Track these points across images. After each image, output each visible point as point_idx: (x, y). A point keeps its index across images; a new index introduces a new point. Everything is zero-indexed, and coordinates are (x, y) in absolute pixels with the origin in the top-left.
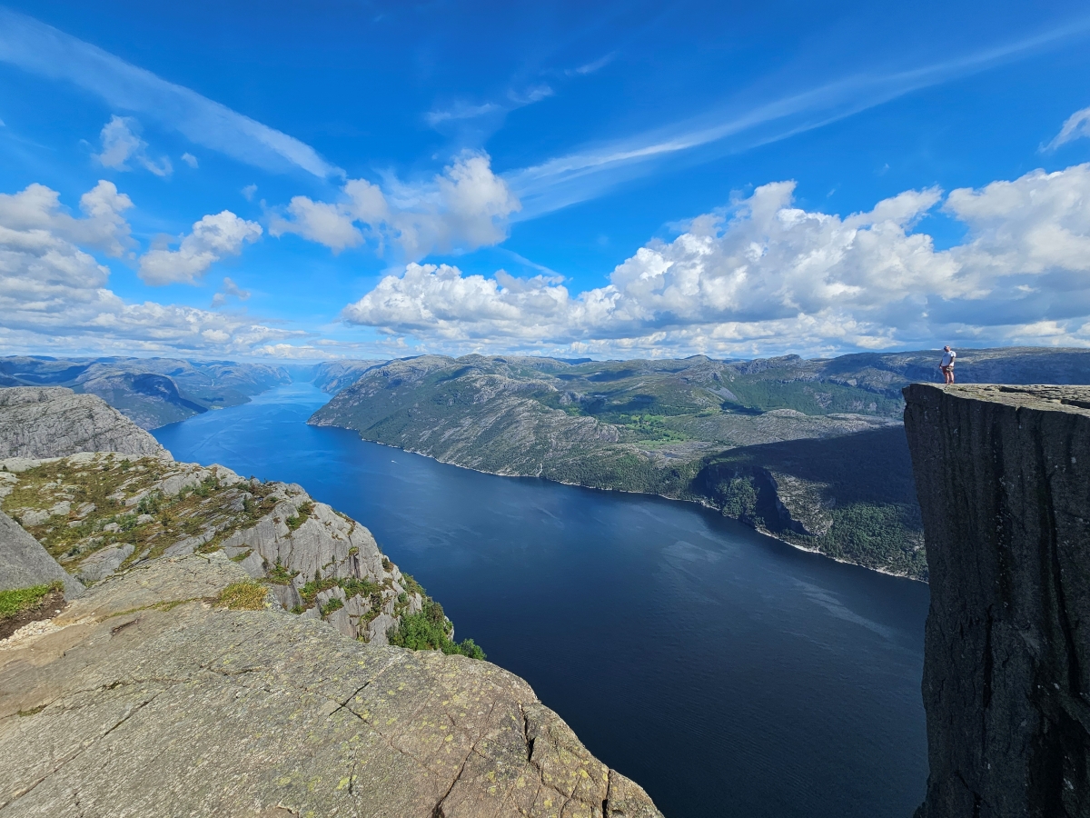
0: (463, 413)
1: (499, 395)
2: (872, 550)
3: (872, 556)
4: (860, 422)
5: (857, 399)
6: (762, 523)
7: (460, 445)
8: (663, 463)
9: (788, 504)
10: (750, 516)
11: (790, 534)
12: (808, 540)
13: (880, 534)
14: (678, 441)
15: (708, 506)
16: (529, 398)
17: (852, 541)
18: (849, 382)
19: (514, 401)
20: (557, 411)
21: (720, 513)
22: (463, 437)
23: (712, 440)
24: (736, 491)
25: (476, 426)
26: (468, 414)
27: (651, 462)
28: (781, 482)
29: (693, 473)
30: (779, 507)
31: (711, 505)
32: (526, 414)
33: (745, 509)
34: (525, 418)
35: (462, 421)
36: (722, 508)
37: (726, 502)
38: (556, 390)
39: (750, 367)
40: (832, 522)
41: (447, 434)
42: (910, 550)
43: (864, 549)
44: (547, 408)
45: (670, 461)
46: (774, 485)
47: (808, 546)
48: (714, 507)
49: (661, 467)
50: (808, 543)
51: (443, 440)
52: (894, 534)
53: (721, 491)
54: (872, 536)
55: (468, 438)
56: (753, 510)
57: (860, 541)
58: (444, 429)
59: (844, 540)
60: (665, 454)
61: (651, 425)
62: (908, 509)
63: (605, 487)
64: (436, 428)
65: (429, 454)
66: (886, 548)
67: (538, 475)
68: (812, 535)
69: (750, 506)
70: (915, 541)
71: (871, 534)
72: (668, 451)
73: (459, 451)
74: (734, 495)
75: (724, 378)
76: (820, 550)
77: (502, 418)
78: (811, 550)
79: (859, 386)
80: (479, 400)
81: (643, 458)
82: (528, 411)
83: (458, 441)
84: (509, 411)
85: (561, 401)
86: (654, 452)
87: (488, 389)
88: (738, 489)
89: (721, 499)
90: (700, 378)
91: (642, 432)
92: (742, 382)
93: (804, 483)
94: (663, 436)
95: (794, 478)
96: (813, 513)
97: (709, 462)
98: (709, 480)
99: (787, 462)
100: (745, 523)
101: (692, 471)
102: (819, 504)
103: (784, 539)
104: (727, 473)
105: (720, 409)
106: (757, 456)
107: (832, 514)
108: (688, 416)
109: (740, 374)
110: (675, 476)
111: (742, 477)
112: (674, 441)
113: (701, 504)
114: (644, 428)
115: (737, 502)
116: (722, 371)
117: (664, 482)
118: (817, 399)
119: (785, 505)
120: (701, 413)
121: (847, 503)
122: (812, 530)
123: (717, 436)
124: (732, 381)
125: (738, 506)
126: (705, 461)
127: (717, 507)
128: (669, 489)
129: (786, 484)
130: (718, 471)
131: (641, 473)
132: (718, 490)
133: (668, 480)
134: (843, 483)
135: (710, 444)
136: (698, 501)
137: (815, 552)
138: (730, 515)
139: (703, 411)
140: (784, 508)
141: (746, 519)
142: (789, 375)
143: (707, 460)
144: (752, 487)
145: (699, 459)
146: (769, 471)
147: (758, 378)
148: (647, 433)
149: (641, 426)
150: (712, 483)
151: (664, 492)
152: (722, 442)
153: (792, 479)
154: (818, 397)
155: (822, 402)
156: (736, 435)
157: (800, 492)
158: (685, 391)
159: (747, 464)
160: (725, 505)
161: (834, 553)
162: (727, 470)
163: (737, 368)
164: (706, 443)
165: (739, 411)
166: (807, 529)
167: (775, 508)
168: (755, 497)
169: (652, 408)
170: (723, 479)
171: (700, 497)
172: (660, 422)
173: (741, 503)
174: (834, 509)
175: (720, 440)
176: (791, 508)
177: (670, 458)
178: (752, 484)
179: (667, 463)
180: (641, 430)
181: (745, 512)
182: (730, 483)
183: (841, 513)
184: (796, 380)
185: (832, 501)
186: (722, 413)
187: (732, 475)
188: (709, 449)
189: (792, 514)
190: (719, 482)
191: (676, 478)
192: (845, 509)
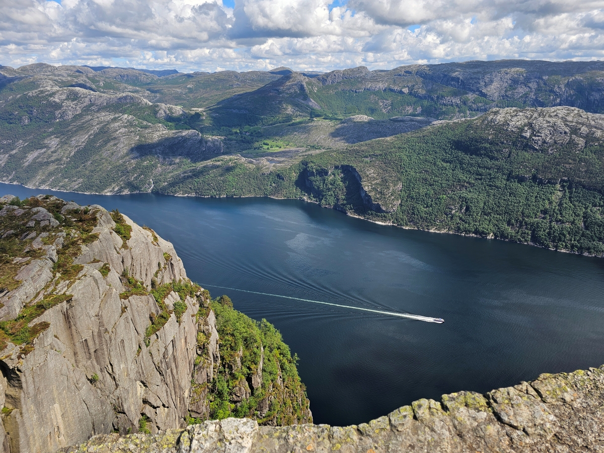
0: (45, 132)
1: (87, 109)
2: (426, 217)
3: (426, 221)
4: (413, 123)
5: (409, 104)
6: (351, 209)
7: (52, 167)
8: (268, 168)
9: (370, 191)
10: (342, 204)
11: (372, 214)
12: (385, 216)
13: (431, 206)
14: (278, 148)
15: (309, 201)
16: (124, 112)
17: (413, 213)
18: (403, 90)
19: (106, 116)
20: (156, 125)
21: (319, 205)
22: (53, 159)
23: (305, 146)
24: (330, 186)
25: (66, 147)
26: (52, 133)
27: (258, 169)
28: (364, 175)
29: (294, 176)
30: (363, 195)
31: (312, 200)
32: (123, 130)
33: (338, 200)
34: (124, 134)
35: (46, 141)
36: (320, 200)
37: (323, 196)
38: (151, 104)
39: (329, 78)
40: (400, 201)
41: (31, 157)
42: (450, 214)
43: (421, 218)
44: (145, 123)
45: (274, 166)
46: (359, 179)
47: (385, 221)
48: (313, 201)
49: (267, 172)
50: (384, 219)
51: (26, 164)
52: (440, 204)
53: (319, 188)
54: (426, 207)
55: (58, 160)
56: (344, 200)
57: (419, 213)
58: (25, 151)
59: (408, 213)
62: (449, 185)
63: (220, 195)
64: (14, 152)
65: (12, 180)
66: (435, 215)
67: (150, 191)
68: (387, 213)
69: (342, 196)
70: (453, 207)
71: (425, 206)
73: (51, 174)
74: (329, 190)
75: (309, 89)
76: (393, 222)
77: (96, 135)
78: (387, 224)
79: (410, 94)
80: (62, 117)
81: (251, 166)
82: (125, 127)
83: (48, 163)
84: (103, 128)
85: (158, 115)
86: (259, 160)
87: (72, 104)
88: (331, 184)
89: (319, 194)
90: (289, 89)
91: (244, 142)
92: (323, 92)
93: (380, 174)
94: (263, 145)
95: (373, 171)
96: (388, 196)
97: (307, 165)
98: (308, 180)
99: (366, 159)
100: (338, 210)
101: (294, 173)
102: (391, 188)
103: (368, 218)
104: (323, 173)
105: (309, 118)
106: (344, 156)
107: (400, 196)
108: (283, 125)
109: (321, 85)
110: (280, 179)
111: (334, 174)
112: (273, 149)
113: (303, 200)
114: (245, 138)
115: (332, 195)
116: (307, 83)
117: (271, 185)
118: (381, 106)
119: (367, 193)
120: (293, 121)
121: (410, 185)
122: (387, 209)
123: (308, 142)
124: (315, 91)
125: (332, 198)
126: (303, 164)
127: (316, 201)
128: (276, 191)
129: (368, 176)
130: (315, 171)
131: (251, 179)
132: (316, 187)
133: (274, 183)
134: (407, 171)
135: (304, 149)
136: (301, 198)
137: (389, 224)
138: (327, 206)
139: (294, 120)
140: (367, 195)
141: (339, 207)
142: (360, 85)
143: (305, 163)
144: (342, 181)
145: (298, 163)
146: (355, 167)
147: (336, 88)
148: (248, 142)
149: (242, 137)
150: (311, 182)
151: (272, 194)
152: (313, 147)
153: (371, 172)
154: (381, 104)
155: (385, 108)
156: (324, 139)
157: (378, 181)
158: (277, 102)
159: (337, 163)
160: (322, 199)
161: (402, 223)
162: (322, 169)
163: (319, 79)
164: (301, 148)
165: (324, 119)
166: (384, 208)
167: (360, 195)
168: (344, 189)
169: (250, 119)
170: (318, 178)
171: (302, 195)
172: (259, 132)
173: (335, 195)
174: (401, 191)
175: (312, 145)
176: (372, 194)
177: (274, 164)
178: (342, 179)
179: (272, 169)
180: (242, 140)
181: (338, 202)
182: (324, 180)
183: (406, 193)
184: (365, 90)
185: (400, 186)
186: (311, 121)
187: (326, 173)
188: (304, 154)
189: (373, 199)
190: (317, 181)
191: (281, 180)
192: (408, 190)
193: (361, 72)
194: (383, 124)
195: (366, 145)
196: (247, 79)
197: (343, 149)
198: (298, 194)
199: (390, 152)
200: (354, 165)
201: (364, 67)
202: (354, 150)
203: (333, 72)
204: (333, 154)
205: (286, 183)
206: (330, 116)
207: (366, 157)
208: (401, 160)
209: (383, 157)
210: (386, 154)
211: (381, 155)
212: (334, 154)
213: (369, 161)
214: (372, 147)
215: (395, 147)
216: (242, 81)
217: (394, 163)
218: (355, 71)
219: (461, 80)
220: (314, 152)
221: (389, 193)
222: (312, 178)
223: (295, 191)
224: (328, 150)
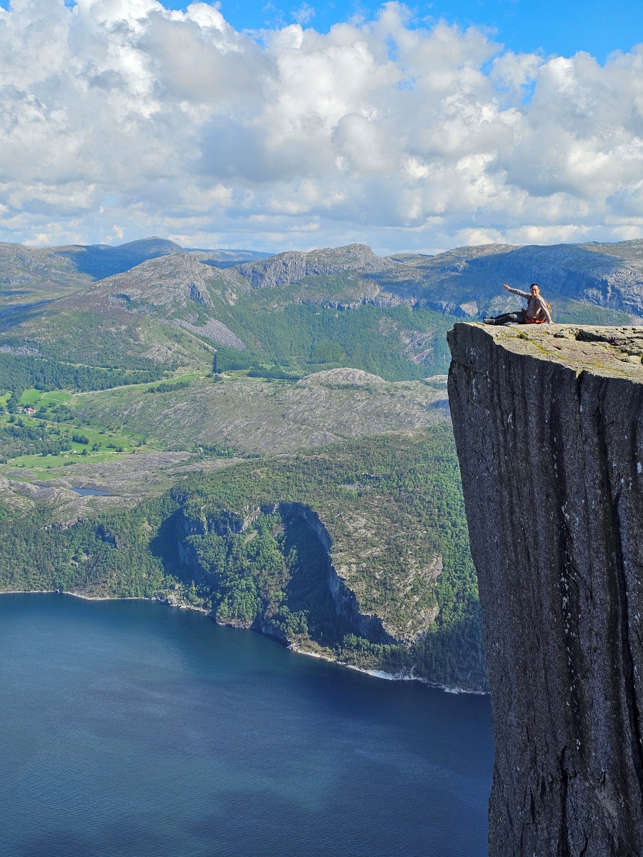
6: (301, 631)
8: (73, 510)
9: (354, 580)
10: (277, 617)
11: (358, 647)
12: (393, 654)
14: (112, 452)
15: (184, 607)
17: (474, 647)
23: (190, 446)
24: (247, 563)
27: (43, 511)
28: (338, 532)
29: (148, 529)
30: (335, 589)
31: (191, 601)
33: (266, 603)
36: (215, 607)
39: (270, 271)
40: (436, 610)
45: (90, 504)
46: (325, 542)
47: (394, 668)
48: (197, 606)
49: (67, 522)
50: (393, 661)
53: (213, 567)
56: (282, 604)
60: (78, 487)
61: (38, 416)
68: (400, 642)
69: (277, 593)
72: (85, 480)
74: (242, 572)
76: (417, 673)
78: (399, 676)
81: (21, 502)
86: (48, 485)
88: (249, 556)
89: (213, 586)
90: (158, 296)
91: (16, 435)
92: (254, 306)
93: (382, 532)
94: (71, 443)
95: (364, 521)
96: (402, 595)
97: (184, 500)
98: (185, 544)
99: (349, 487)
100: (267, 635)
101: (146, 525)
102: (413, 572)
103: (346, 660)
104: (226, 523)
105: (208, 372)
106: (288, 478)
107: (437, 593)
108: (134, 389)
109: (249, 288)
110: (104, 540)
111: (258, 528)
112: (100, 453)
113: (166, 604)
114: (20, 424)
115: (249, 589)
116: (207, 281)
117: (74, 559)
118: (406, 346)
119: (346, 583)
120: (164, 380)
121: (464, 564)
122: (400, 632)
123: (200, 436)
124: (232, 303)
125: (250, 598)
126: (173, 498)
127: (205, 606)
128: (89, 575)
129: (348, 535)
130: (204, 519)
131: (17, 541)
132: (206, 566)
133: (87, 552)
134: (454, 525)
135: (185, 456)
136: (162, 596)
137: (406, 678)
138: (233, 623)
139: (167, 376)
140: (344, 591)
141: (267, 624)
142: (350, 291)
143: (179, 496)
144: (279, 548)
145: (162, 494)
146: (315, 510)
147: (288, 298)
148: (30, 436)
149: (12, 420)
150: (192, 549)
151: (77, 585)
152: (213, 449)
153: (360, 524)
154: (408, 341)
155: (416, 352)
156: (244, 431)
157: (377, 551)
158: (123, 327)
159: (268, 498)
160: (222, 599)
161: (442, 674)
162: (226, 514)
163: (243, 273)
164: (177, 453)
165: (250, 375)
166: (391, 631)
167: (327, 591)
168: (285, 570)
169: (42, 371)
170: (215, 538)
171: (165, 588)
172: (63, 408)
173: (258, 588)
174: (440, 580)
175: (209, 444)
176: (358, 588)
177: (91, 497)
178: (280, 542)
179: (83, 511)
180: (12, 430)
181: (265, 608)
182: (231, 546)
183: (454, 586)
184: (364, 303)
185: (436, 566)
186: (211, 379)
187: (237, 525)
188: (181, 470)
189: (361, 601)
190: (208, 547)
191: (107, 545)
192: (459, 578)
193: (356, 259)
194: (405, 393)
195: (351, 448)
196: (51, 266)
197: (288, 459)
198: (155, 583)
199: (413, 471)
200: (315, 505)
201: (362, 247)
202: (317, 462)
203: (281, 255)
204: (258, 471)
205: (120, 552)
206: (268, 367)
207: (350, 482)
208: (440, 492)
209: (394, 484)
210: (400, 476)
211: (388, 477)
212: (261, 473)
213: (355, 493)
214: (366, 456)
215: (425, 457)
216: (36, 271)
217: (422, 500)
218: (338, 256)
219: (613, 287)
220: (209, 465)
221: (405, 586)
222: (194, 538)
223: (144, 575)
224: (250, 460)
